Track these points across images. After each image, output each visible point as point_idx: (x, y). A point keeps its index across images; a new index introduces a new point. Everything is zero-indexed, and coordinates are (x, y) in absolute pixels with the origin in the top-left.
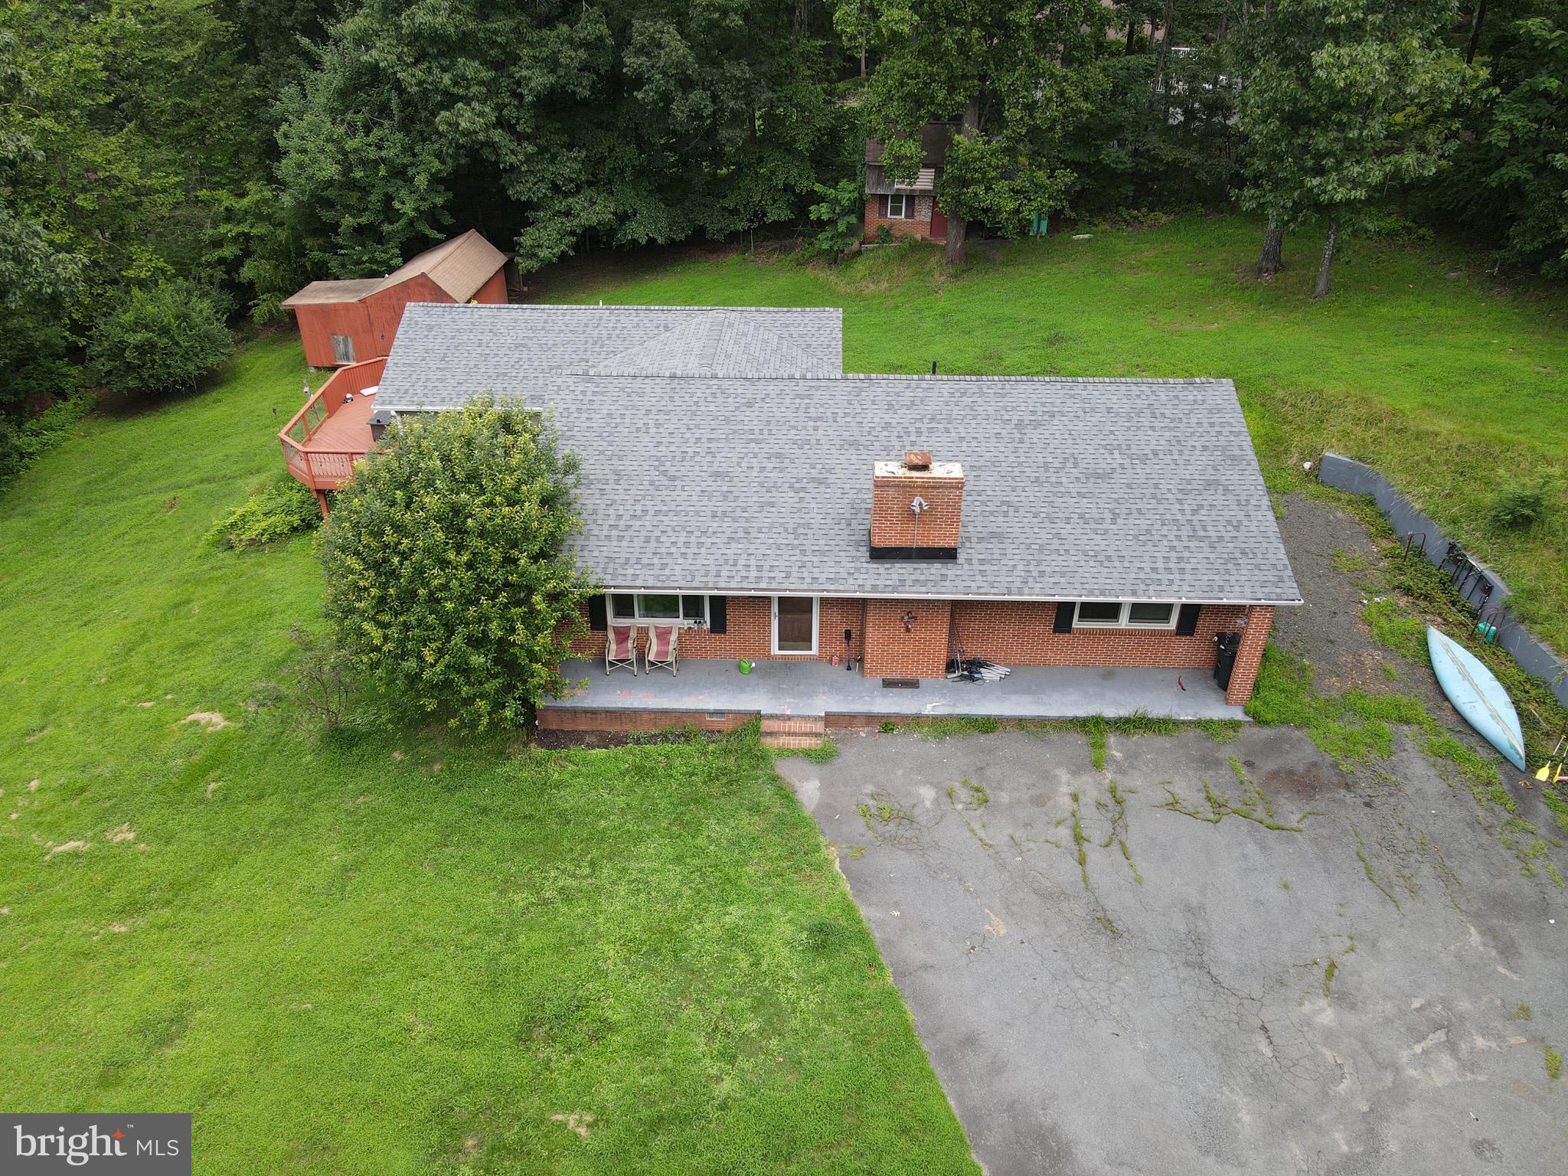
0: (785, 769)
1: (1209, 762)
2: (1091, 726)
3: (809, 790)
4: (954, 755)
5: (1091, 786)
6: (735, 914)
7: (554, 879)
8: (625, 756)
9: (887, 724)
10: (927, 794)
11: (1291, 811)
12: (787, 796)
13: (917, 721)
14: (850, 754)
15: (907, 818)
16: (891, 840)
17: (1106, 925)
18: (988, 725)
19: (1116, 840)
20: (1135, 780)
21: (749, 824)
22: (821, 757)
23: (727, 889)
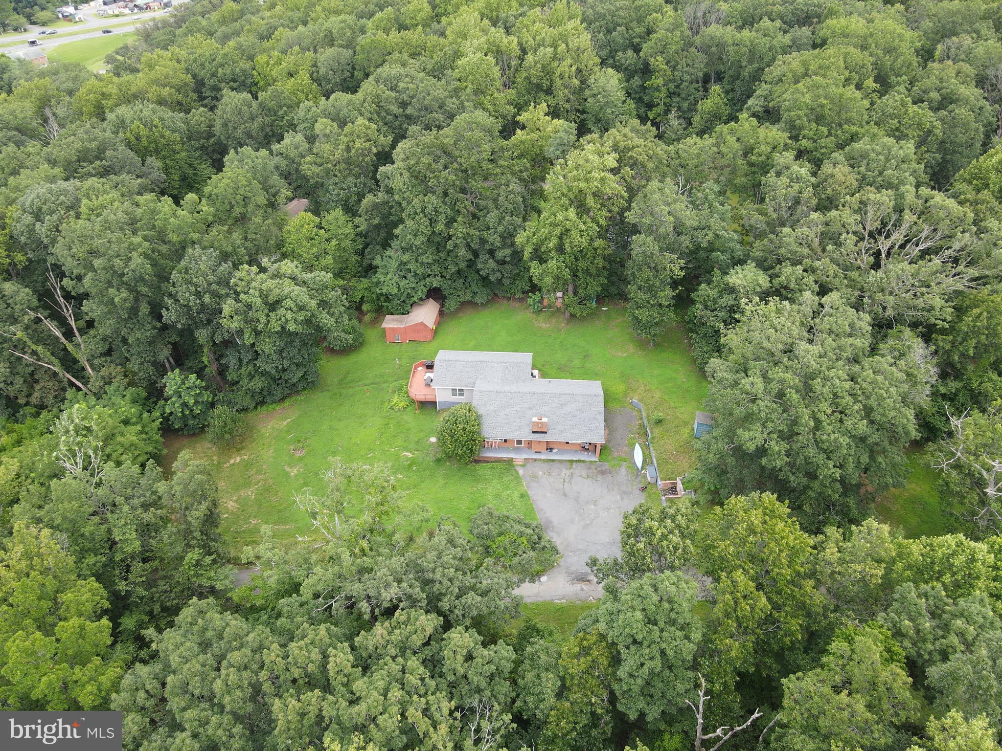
0: (517, 468)
1: (589, 468)
2: (572, 461)
3: (521, 472)
4: (546, 466)
5: (568, 472)
7: (480, 486)
8: (490, 465)
9: (535, 460)
10: (541, 473)
11: (599, 478)
12: (517, 473)
13: (540, 460)
14: (528, 465)
15: (537, 477)
16: (534, 481)
18: (553, 461)
19: (570, 481)
20: (576, 472)
21: (511, 478)
22: (523, 466)
23: (508, 488)
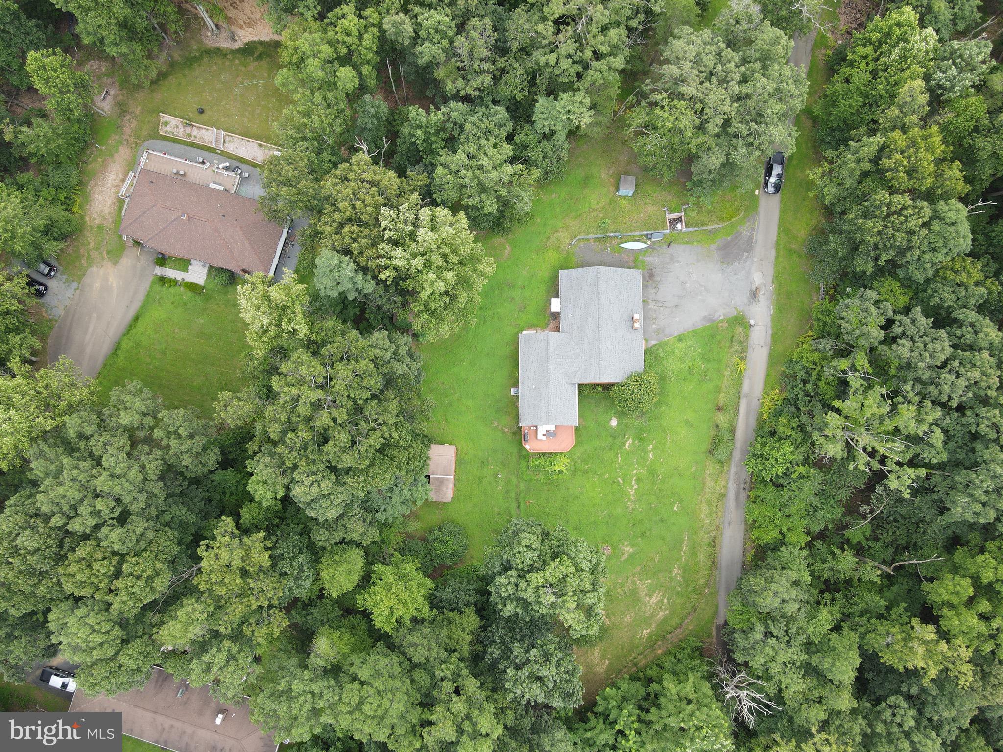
0: (650, 346)
1: (648, 286)
3: (653, 342)
6: (677, 351)
7: (670, 375)
10: (654, 326)
11: (657, 278)
12: (657, 345)
15: (659, 329)
16: (663, 331)
17: (676, 306)
19: (663, 302)
20: (651, 297)
21: (660, 350)
22: (647, 341)
23: (672, 352)
